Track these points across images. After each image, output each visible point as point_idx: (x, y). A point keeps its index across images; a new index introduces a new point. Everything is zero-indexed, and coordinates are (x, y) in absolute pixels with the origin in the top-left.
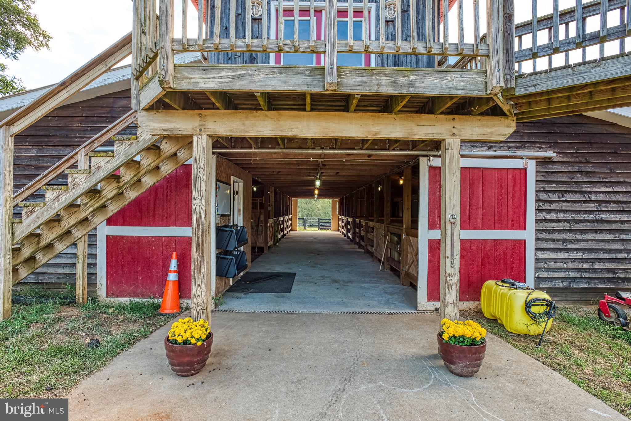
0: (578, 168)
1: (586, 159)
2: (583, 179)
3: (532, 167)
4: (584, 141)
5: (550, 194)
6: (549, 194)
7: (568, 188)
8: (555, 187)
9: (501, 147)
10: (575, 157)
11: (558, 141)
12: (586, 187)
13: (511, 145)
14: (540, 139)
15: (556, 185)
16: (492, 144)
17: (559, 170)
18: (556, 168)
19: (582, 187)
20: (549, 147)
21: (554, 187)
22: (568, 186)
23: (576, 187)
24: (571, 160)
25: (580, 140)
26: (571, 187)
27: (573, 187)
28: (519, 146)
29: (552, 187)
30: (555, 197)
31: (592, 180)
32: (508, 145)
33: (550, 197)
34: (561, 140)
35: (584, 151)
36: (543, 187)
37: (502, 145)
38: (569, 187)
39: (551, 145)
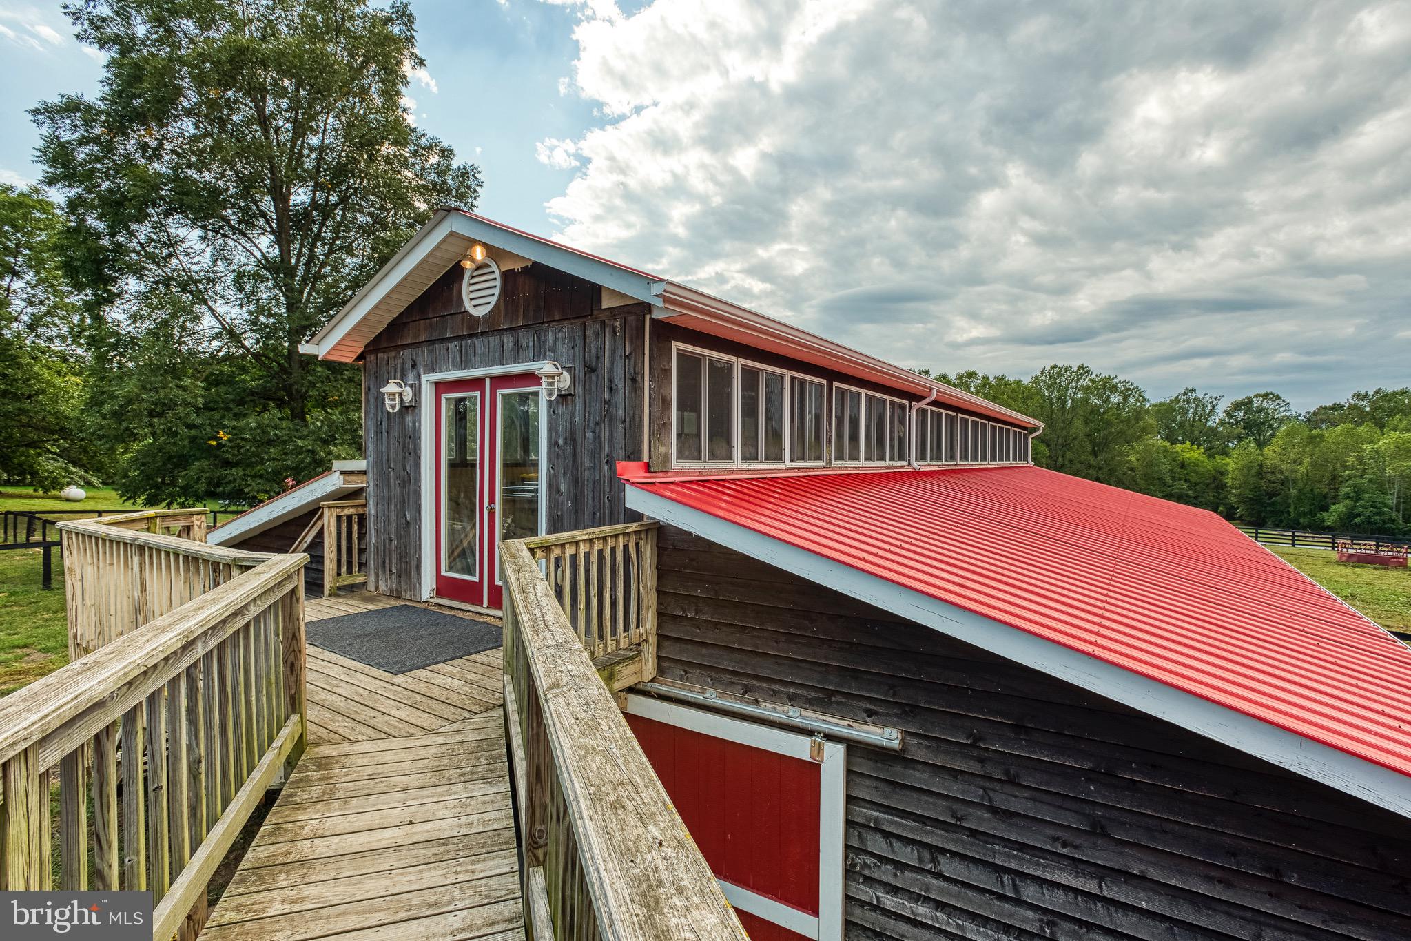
0: (981, 792)
1: (1007, 773)
2: (995, 828)
3: (834, 761)
4: (1002, 716)
5: (897, 845)
6: (895, 843)
7: (948, 840)
8: (910, 829)
9: (775, 692)
10: (972, 757)
11: (922, 704)
12: (1005, 855)
13: (799, 691)
14: (871, 691)
15: (913, 824)
16: (755, 682)
17: (920, 786)
18: (917, 778)
19: (994, 851)
20: (897, 716)
21: (907, 828)
22: (949, 835)
23: (972, 845)
24: (959, 765)
25: (990, 713)
26: (957, 841)
27: (963, 842)
28: (816, 699)
29: (901, 825)
30: (908, 856)
31: (1025, 841)
32: (792, 690)
33: (894, 852)
34: (929, 703)
35: (1001, 746)
36: (877, 820)
37: (776, 687)
38: (952, 839)
39: (903, 713)
